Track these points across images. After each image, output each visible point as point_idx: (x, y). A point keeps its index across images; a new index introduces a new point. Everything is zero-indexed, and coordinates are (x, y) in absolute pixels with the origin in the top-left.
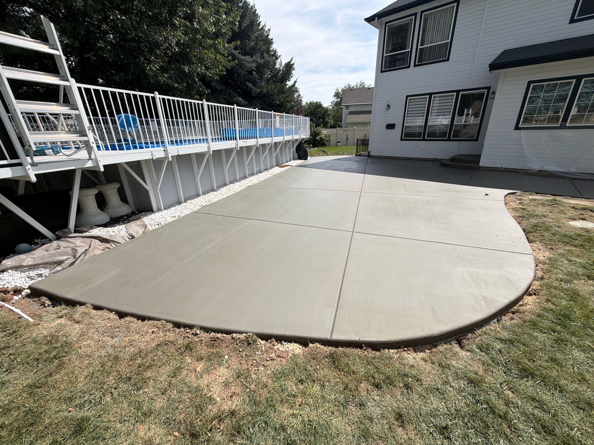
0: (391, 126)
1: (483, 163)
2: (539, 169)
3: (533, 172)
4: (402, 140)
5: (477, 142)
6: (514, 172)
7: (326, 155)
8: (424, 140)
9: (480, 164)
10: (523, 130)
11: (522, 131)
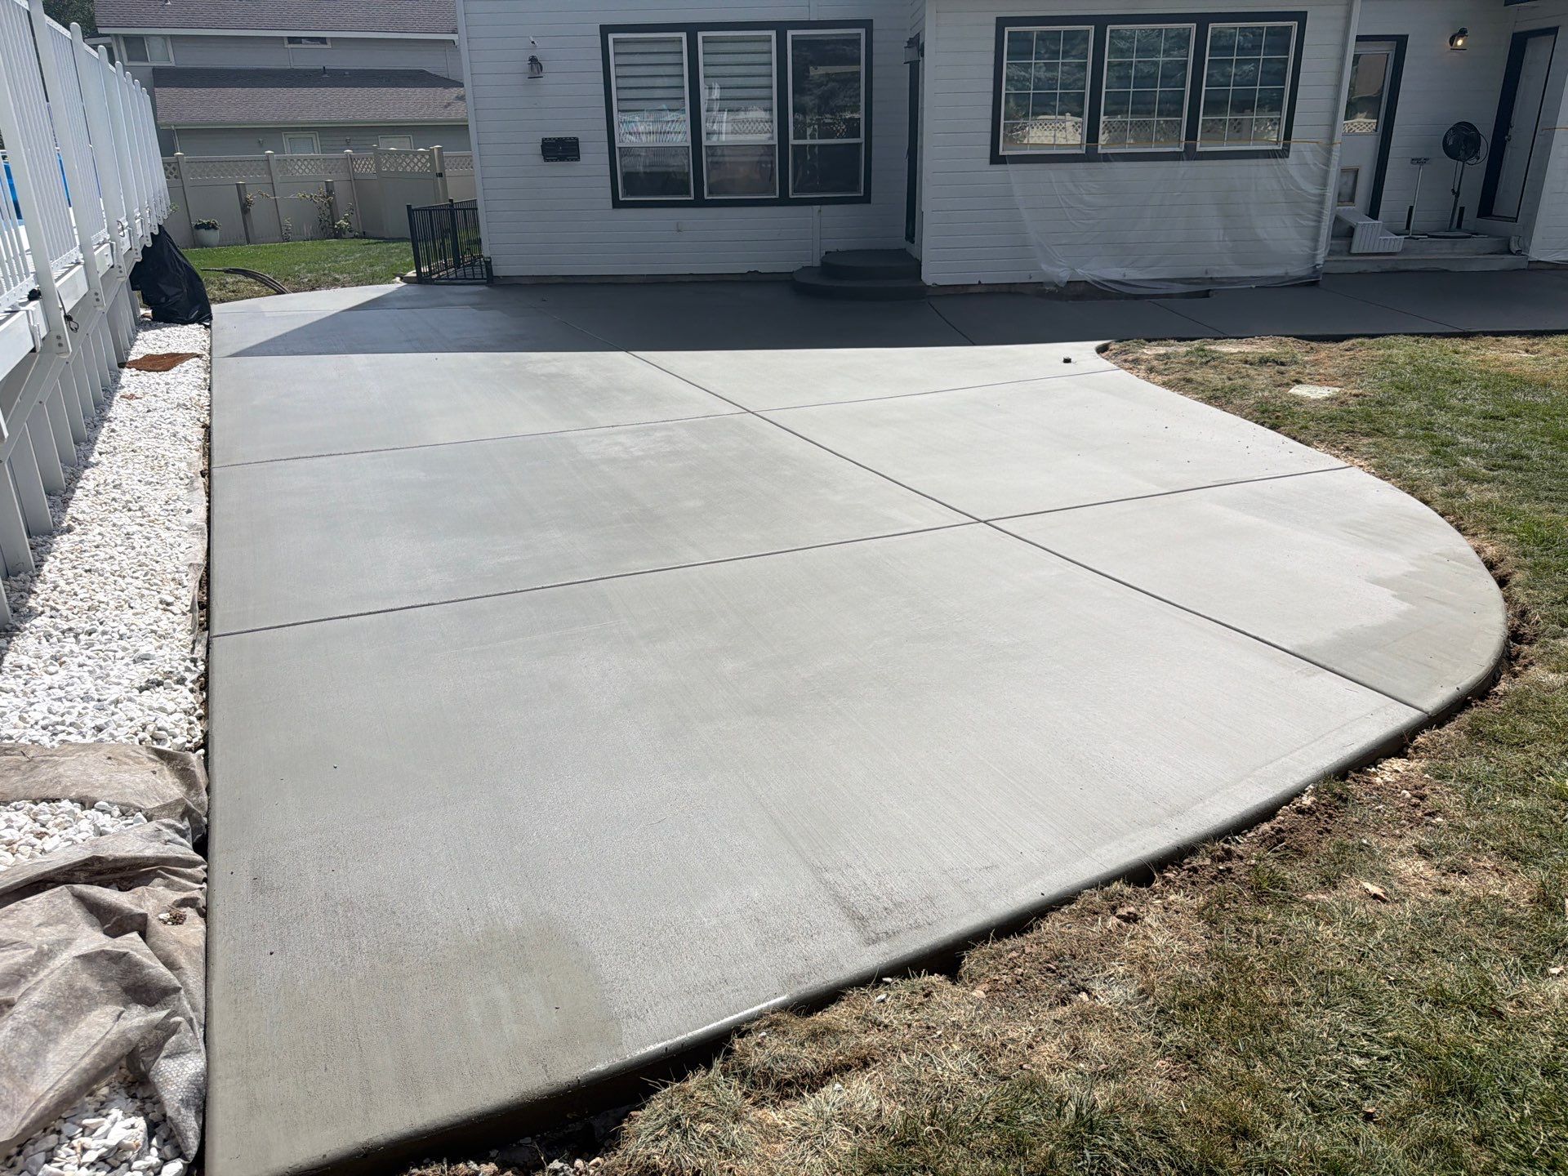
0: (561, 150)
1: (932, 274)
2: (1067, 279)
3: (1052, 288)
4: (617, 204)
5: (868, 205)
6: (1010, 293)
7: (269, 294)
8: (699, 202)
9: (923, 277)
10: (1011, 163)
11: (1010, 167)
